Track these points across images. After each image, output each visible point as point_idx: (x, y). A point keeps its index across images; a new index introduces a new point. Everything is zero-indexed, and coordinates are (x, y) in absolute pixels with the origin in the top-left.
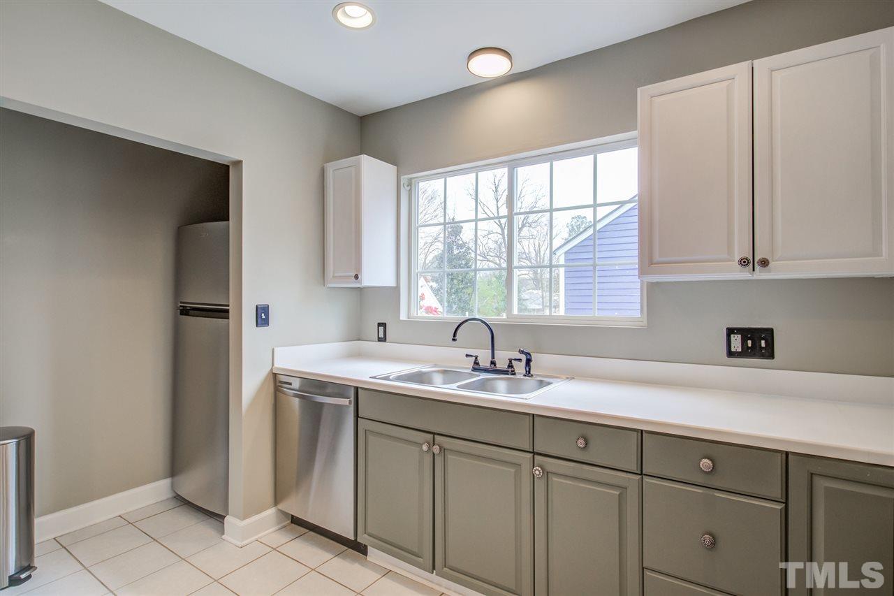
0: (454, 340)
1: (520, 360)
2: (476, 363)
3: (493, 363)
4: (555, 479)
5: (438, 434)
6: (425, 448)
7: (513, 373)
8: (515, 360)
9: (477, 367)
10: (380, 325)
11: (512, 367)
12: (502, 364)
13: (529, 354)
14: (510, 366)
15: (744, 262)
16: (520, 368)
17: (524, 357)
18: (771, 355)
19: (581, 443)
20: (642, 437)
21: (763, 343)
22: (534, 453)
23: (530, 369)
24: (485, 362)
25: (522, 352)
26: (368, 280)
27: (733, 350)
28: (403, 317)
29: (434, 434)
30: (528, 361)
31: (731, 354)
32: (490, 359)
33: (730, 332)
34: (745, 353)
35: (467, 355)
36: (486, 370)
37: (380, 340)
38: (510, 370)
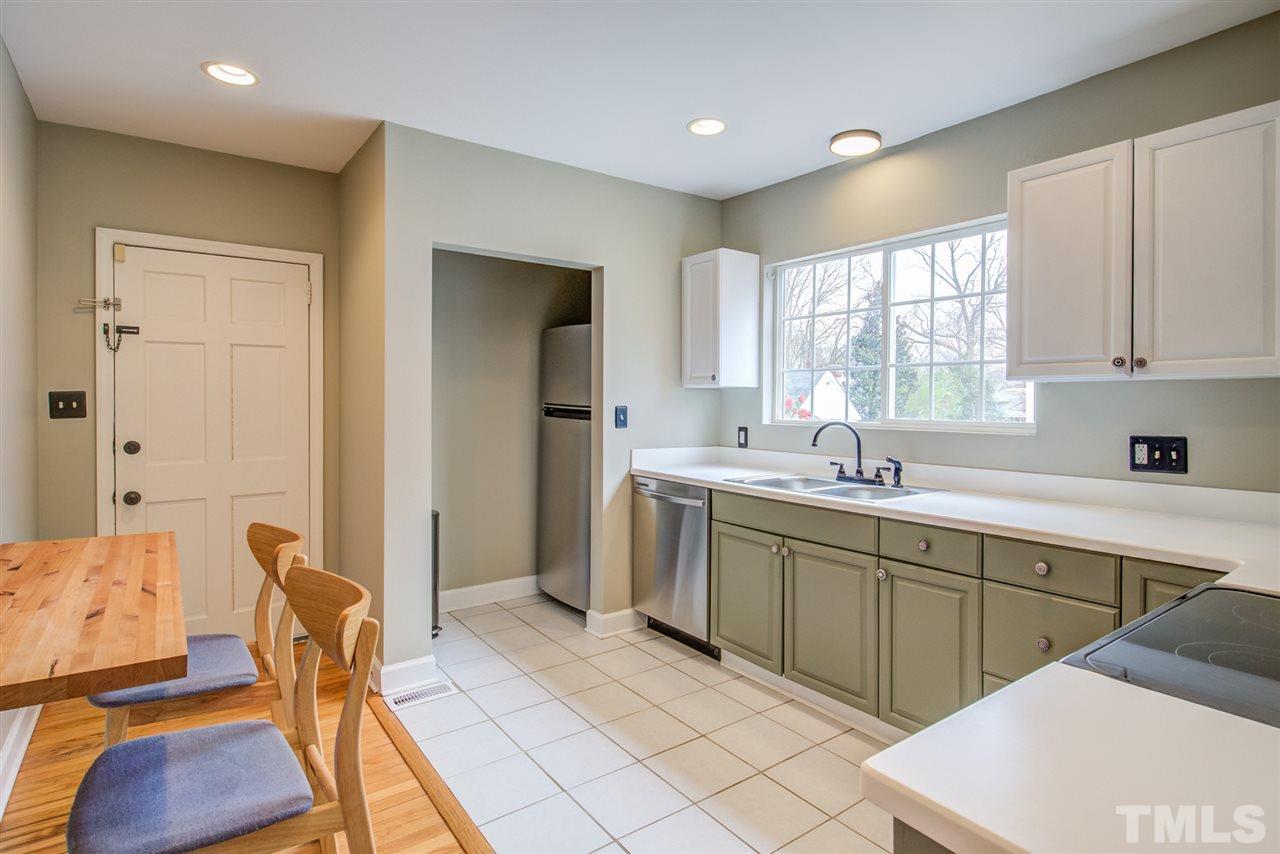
0: (814, 445)
1: (888, 469)
2: (841, 471)
3: (859, 472)
4: (899, 582)
5: (789, 537)
6: (774, 549)
7: (882, 483)
8: (883, 469)
9: (842, 476)
10: (741, 429)
11: (880, 476)
12: (869, 474)
13: (899, 463)
14: (878, 475)
15: (1119, 362)
16: (888, 478)
17: (892, 466)
18: (1185, 470)
19: (923, 545)
20: (982, 540)
21: (1174, 455)
22: (879, 557)
23: (899, 480)
24: (851, 471)
25: (890, 460)
26: (726, 380)
27: (1137, 462)
28: (766, 420)
29: (784, 536)
30: (898, 471)
31: (1135, 467)
32: (856, 468)
33: (1135, 440)
34: (1152, 466)
35: (832, 463)
36: (850, 480)
37: (740, 445)
38: (877, 480)
